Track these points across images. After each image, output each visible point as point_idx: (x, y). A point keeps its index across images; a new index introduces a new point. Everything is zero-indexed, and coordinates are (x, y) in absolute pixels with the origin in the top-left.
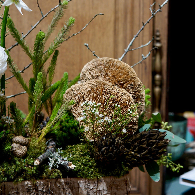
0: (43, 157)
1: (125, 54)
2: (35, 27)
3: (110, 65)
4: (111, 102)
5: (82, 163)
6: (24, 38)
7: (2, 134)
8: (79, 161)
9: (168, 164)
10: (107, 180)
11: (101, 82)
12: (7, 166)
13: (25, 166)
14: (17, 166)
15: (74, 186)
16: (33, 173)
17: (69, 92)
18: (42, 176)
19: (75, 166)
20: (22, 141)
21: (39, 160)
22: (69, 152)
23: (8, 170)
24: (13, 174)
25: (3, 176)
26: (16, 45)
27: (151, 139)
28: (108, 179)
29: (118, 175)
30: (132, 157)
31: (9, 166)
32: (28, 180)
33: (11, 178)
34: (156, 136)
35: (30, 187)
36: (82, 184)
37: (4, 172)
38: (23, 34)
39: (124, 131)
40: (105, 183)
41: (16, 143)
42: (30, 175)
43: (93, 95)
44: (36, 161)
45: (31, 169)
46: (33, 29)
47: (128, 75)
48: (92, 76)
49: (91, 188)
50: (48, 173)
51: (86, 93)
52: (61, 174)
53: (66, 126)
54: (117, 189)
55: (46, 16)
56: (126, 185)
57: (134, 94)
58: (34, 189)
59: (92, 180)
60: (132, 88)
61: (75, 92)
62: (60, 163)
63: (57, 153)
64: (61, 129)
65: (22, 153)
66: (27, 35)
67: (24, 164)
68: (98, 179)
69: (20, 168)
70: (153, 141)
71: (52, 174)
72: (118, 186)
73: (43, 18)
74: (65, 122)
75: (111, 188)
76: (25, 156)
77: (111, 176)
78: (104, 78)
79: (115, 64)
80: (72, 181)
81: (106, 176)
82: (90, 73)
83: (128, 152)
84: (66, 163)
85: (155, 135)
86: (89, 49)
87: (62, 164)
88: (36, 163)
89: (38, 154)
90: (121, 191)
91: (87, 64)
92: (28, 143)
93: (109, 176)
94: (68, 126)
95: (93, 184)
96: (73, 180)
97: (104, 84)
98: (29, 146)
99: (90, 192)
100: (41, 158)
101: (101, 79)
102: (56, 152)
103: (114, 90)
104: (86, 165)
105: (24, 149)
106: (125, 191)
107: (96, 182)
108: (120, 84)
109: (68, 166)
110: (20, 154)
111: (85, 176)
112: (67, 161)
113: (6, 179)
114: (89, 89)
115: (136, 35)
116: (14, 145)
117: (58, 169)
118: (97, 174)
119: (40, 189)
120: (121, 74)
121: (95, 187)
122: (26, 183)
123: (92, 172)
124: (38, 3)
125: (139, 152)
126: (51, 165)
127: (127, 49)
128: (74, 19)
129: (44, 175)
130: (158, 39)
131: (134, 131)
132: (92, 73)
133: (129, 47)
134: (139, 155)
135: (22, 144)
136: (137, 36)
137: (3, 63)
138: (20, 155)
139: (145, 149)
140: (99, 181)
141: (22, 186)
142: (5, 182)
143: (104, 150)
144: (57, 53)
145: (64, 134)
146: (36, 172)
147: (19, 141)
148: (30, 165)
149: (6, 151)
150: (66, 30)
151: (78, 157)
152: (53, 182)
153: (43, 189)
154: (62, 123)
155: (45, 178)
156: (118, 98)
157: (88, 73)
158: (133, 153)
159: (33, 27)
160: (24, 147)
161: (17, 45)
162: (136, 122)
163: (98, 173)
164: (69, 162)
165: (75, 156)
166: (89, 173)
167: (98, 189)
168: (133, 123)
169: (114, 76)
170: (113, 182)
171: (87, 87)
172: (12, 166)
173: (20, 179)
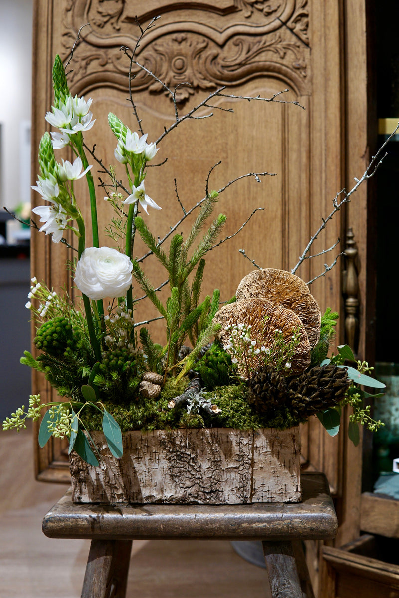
0: (180, 399)
1: (300, 264)
2: (175, 229)
3: (275, 278)
4: (272, 328)
5: (232, 408)
6: (161, 244)
7: (126, 365)
8: (228, 405)
9: (363, 421)
10: (266, 433)
11: (260, 301)
12: (133, 409)
13: (156, 410)
14: (147, 409)
15: (222, 439)
16: (167, 419)
17: (219, 316)
18: (178, 423)
19: (221, 411)
20: (154, 377)
21: (175, 402)
22: (216, 394)
23: (135, 413)
24: (140, 419)
25: (128, 421)
26: (150, 254)
27: (324, 377)
28: (269, 431)
29: (281, 426)
30: (299, 402)
31: (136, 408)
32: (162, 429)
33: (138, 424)
34: (331, 373)
35: (164, 438)
36: (233, 436)
37: (129, 416)
38: (159, 238)
39: (288, 365)
40: (264, 437)
41: (147, 380)
42: (163, 421)
43: (249, 318)
44: (171, 403)
45: (165, 414)
46: (172, 231)
47: (297, 291)
48: (251, 294)
49: (245, 442)
50: (186, 419)
51: (240, 315)
52: (202, 420)
53: (213, 361)
54: (281, 446)
55: (189, 214)
56: (294, 442)
57: (306, 317)
58: (169, 441)
59: (246, 432)
60: (303, 308)
61: (227, 315)
62: (201, 406)
63: (199, 394)
64: (207, 365)
65: (153, 393)
66: (165, 239)
67: (155, 407)
68: (254, 430)
69: (151, 412)
70: (327, 379)
71: (191, 420)
72: (282, 442)
73: (186, 216)
74: (213, 356)
75: (273, 444)
76: (157, 397)
77: (272, 427)
78: (266, 295)
79: (281, 276)
80: (219, 432)
81: (265, 427)
82: (248, 289)
83: (294, 395)
84: (209, 406)
85: (329, 371)
86: (245, 256)
87: (204, 407)
88: (171, 405)
89: (174, 395)
90: (287, 450)
91: (245, 277)
92: (162, 381)
93: (269, 427)
94: (216, 360)
95: (247, 437)
96: (221, 431)
97: (264, 303)
98: (164, 386)
99: (244, 448)
100: (177, 400)
101: (262, 298)
102: (197, 393)
103: (277, 312)
104: (237, 411)
105: (157, 389)
106: (292, 448)
107: (252, 435)
108: (287, 304)
109: (210, 410)
110: (151, 394)
111: (236, 426)
112: (211, 404)
113: (131, 425)
114: (244, 311)
115: (314, 237)
116: (144, 382)
117: (199, 413)
118: (252, 424)
119: (177, 442)
120: (288, 290)
121: (251, 442)
122: (158, 432)
123: (245, 421)
124: (177, 196)
125: (308, 394)
126: (189, 407)
127: (302, 256)
128: (225, 216)
129: (182, 421)
130: (350, 242)
131: (305, 368)
132: (250, 290)
133: (304, 253)
134: (307, 399)
135: (154, 382)
136: (316, 238)
137: (127, 275)
138: (151, 396)
139: (315, 390)
140: (255, 435)
141: (153, 437)
142: (131, 429)
143: (257, 388)
144: (203, 263)
145: (210, 370)
146: (171, 418)
147: (150, 377)
148: (164, 409)
149: (131, 387)
151: (227, 401)
152: (193, 433)
153: (181, 442)
154: (209, 357)
155: (183, 426)
156: (281, 321)
157: (246, 290)
158: (300, 395)
159: (172, 230)
160: (157, 385)
161: (152, 253)
162: (307, 355)
163: (254, 422)
164: (212, 404)
165: (222, 398)
166: (240, 422)
167: (255, 445)
168: (304, 357)
169: (279, 293)
170: (276, 437)
171: (241, 308)
172: (140, 408)
173: (151, 427)
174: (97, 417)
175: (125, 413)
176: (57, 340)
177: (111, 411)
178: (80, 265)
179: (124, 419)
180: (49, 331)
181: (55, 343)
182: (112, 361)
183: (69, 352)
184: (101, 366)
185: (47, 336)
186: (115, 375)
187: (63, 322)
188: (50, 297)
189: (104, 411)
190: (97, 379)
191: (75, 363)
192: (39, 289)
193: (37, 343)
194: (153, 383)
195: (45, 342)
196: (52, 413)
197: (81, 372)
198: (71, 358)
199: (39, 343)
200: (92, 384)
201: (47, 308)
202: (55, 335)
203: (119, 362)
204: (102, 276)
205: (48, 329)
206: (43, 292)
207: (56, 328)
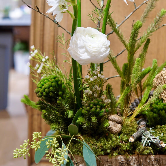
0: (136, 135)
2: (128, 18)
6: (119, 27)
7: (102, 112)
12: (104, 142)
13: (119, 143)
14: (113, 141)
15: (162, 163)
16: (127, 149)
17: (158, 77)
18: (134, 152)
19: (165, 145)
20: (118, 119)
21: (133, 137)
22: (159, 131)
23: (105, 145)
24: (109, 149)
25: (100, 150)
26: (111, 33)
31: (106, 141)
32: (122, 155)
33: (108, 152)
35: (123, 161)
37: (102, 147)
38: (117, 23)
41: (112, 121)
42: (124, 150)
44: (131, 138)
45: (125, 145)
46: (127, 19)
50: (141, 150)
52: (152, 151)
53: (156, 108)
55: (138, 8)
58: (126, 163)
61: (165, 77)
63: (149, 132)
64: (152, 110)
65: (118, 130)
66: (121, 24)
67: (118, 140)
69: (116, 144)
71: (145, 151)
73: (136, 10)
74: (155, 104)
76: (120, 133)
80: (161, 158)
84: (158, 142)
87: (154, 142)
88: (131, 140)
89: (131, 132)
94: (158, 108)
98: (123, 124)
105: (120, 127)
109: (159, 144)
110: (116, 131)
113: (103, 153)
117: (150, 146)
119: (132, 164)
122: (120, 157)
129: (137, 151)
138: (116, 132)
141: (116, 160)
142: (101, 155)
144: (148, 41)
145: (155, 115)
146: (130, 148)
147: (115, 119)
148: (125, 141)
149: (105, 127)
150: (158, 20)
152: (144, 158)
153: (134, 164)
154: (153, 105)
159: (127, 18)
160: (119, 124)
164: (160, 140)
172: (109, 141)
173: (115, 154)
174: (78, 146)
175: (98, 144)
176: (52, 92)
177: (88, 142)
178: (74, 39)
179: (98, 148)
180: (46, 85)
181: (51, 94)
182: (93, 109)
183: (60, 100)
184: (83, 111)
185: (46, 88)
186: (94, 119)
187: (56, 79)
188: (44, 60)
189: (83, 142)
190: (80, 120)
191: (63, 107)
192: (36, 54)
193: (38, 93)
194: (116, 123)
195: (44, 93)
196: (48, 145)
197: (67, 114)
198: (61, 104)
199: (39, 93)
200: (75, 123)
201: (41, 66)
202: (51, 88)
203: (98, 110)
204: (90, 48)
205: (45, 83)
206: (38, 56)
207: (52, 83)
